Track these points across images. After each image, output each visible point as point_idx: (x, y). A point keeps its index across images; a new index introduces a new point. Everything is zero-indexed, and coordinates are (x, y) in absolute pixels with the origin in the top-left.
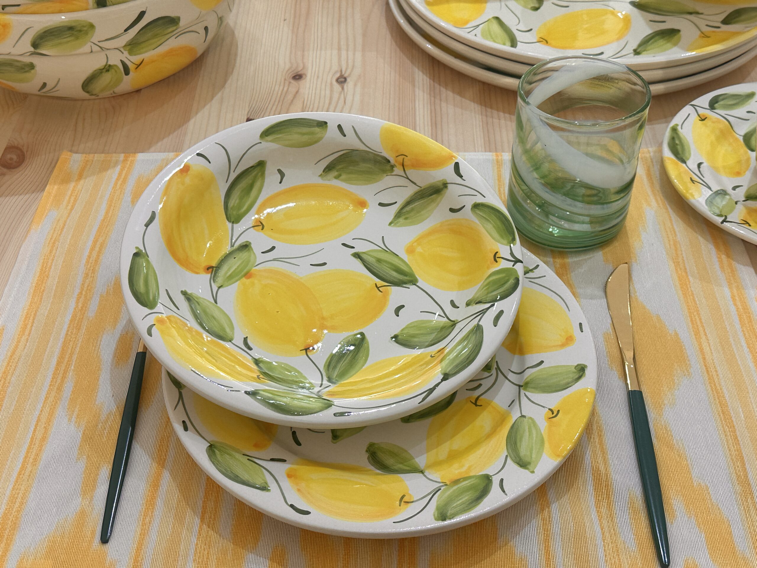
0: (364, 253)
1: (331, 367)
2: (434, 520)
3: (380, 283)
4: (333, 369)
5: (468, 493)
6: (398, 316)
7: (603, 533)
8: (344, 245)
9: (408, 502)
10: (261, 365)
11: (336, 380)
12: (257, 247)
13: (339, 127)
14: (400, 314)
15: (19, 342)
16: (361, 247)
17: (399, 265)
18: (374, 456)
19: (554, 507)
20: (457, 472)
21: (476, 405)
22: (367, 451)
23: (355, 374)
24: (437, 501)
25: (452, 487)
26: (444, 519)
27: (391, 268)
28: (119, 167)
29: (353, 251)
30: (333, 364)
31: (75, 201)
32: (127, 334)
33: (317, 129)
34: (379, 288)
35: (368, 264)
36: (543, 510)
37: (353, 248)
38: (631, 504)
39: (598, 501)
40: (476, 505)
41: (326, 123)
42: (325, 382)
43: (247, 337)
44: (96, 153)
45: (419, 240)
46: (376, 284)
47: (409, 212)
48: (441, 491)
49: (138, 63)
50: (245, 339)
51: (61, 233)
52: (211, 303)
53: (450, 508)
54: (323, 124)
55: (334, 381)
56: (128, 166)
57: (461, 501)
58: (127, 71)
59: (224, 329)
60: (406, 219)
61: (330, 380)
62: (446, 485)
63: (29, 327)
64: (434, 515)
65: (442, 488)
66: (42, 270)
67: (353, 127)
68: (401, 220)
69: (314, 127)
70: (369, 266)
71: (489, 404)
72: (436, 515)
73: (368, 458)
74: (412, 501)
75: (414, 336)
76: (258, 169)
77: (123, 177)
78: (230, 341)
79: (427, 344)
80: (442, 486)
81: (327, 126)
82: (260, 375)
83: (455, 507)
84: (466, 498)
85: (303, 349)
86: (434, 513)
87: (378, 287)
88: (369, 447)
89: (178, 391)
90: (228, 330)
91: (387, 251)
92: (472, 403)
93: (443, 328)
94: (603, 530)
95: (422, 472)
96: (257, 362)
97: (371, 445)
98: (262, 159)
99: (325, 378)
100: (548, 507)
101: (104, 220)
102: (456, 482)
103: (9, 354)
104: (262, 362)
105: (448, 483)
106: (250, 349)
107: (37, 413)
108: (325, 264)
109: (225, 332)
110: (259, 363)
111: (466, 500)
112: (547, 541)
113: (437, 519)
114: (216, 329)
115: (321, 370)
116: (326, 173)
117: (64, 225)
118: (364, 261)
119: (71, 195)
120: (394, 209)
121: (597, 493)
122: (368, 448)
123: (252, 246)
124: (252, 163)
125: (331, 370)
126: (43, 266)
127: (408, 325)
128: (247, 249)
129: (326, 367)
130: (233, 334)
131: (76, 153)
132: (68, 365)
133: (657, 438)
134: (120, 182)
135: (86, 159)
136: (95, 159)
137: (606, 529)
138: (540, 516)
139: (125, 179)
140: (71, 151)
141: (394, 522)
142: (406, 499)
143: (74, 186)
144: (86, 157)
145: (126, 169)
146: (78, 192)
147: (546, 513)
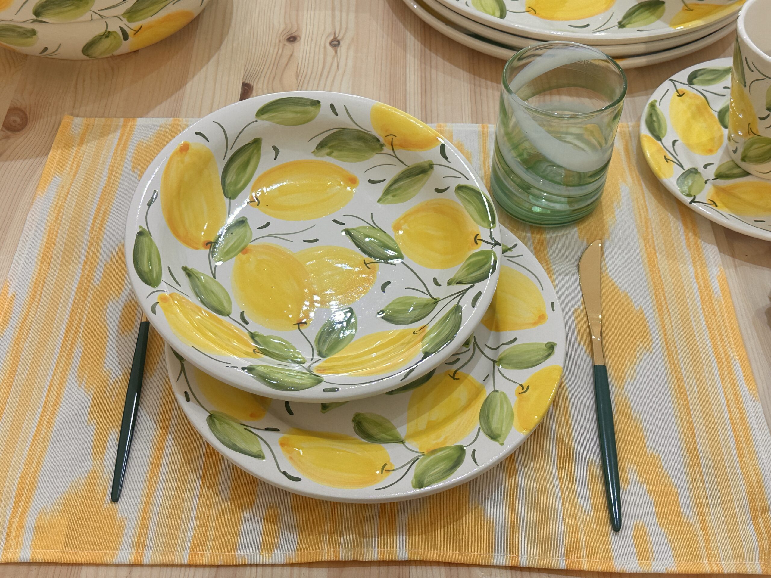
0: (353, 229)
1: (322, 341)
2: (412, 488)
3: (368, 259)
4: (323, 343)
5: (443, 463)
6: (384, 292)
7: (563, 499)
8: (335, 221)
9: (389, 471)
10: (256, 338)
11: (326, 354)
12: (254, 223)
13: (332, 106)
14: (386, 290)
15: (29, 308)
16: (351, 224)
17: (386, 242)
18: (360, 425)
19: (521, 474)
20: (434, 442)
21: (454, 378)
22: (353, 421)
23: (343, 348)
24: (415, 470)
25: (429, 456)
26: (420, 487)
27: (379, 246)
28: (119, 132)
29: (344, 227)
30: (323, 339)
31: (78, 167)
32: (131, 302)
33: (310, 108)
34: (367, 265)
35: (358, 241)
36: (510, 477)
37: (343, 224)
38: (589, 472)
40: (450, 474)
41: (319, 102)
42: (316, 357)
43: (244, 311)
44: (96, 117)
45: (405, 218)
46: (364, 260)
47: (396, 190)
48: (418, 460)
49: (137, 29)
50: (242, 313)
51: (66, 199)
52: (211, 278)
53: (427, 477)
54: (316, 103)
55: (324, 354)
56: (127, 131)
57: (436, 470)
58: (126, 36)
59: (221, 303)
60: (394, 196)
61: (320, 354)
62: (424, 455)
63: (38, 293)
64: (412, 483)
65: (420, 458)
66: (49, 236)
67: (345, 106)
68: (389, 198)
69: (308, 106)
70: (358, 243)
71: (466, 378)
72: (414, 483)
73: (354, 428)
74: (392, 469)
75: (398, 312)
76: (254, 146)
77: (123, 142)
78: (228, 315)
79: (410, 320)
80: (421, 456)
81: (320, 105)
82: (255, 349)
83: (432, 475)
84: (442, 467)
85: (296, 323)
86: (412, 480)
87: (367, 263)
88: (355, 417)
89: (180, 362)
90: (226, 304)
91: (375, 228)
92: (450, 376)
93: (426, 305)
95: (402, 442)
96: (253, 336)
97: (357, 415)
98: (259, 137)
99: (316, 352)
100: (515, 474)
101: (106, 187)
102: (433, 452)
103: (21, 320)
104: (257, 335)
105: (426, 453)
106: (247, 323)
107: (49, 378)
108: (316, 240)
109: (224, 306)
110: (255, 337)
111: (442, 468)
112: (512, 506)
113: (415, 487)
114: (215, 304)
115: (313, 345)
116: (319, 149)
117: (69, 192)
118: (354, 238)
119: (74, 160)
120: (383, 186)
121: (560, 461)
123: (249, 221)
124: (248, 141)
125: (321, 344)
126: (49, 233)
127: (394, 301)
128: (244, 224)
129: (317, 340)
130: (230, 306)
131: (77, 116)
132: (77, 332)
133: (617, 410)
134: (120, 148)
135: (87, 123)
136: (96, 123)
137: (566, 495)
138: (507, 483)
139: (125, 145)
140: (72, 114)
141: (376, 489)
142: (387, 467)
143: (77, 151)
144: (87, 121)
145: (126, 134)
146: (81, 157)
147: (513, 479)
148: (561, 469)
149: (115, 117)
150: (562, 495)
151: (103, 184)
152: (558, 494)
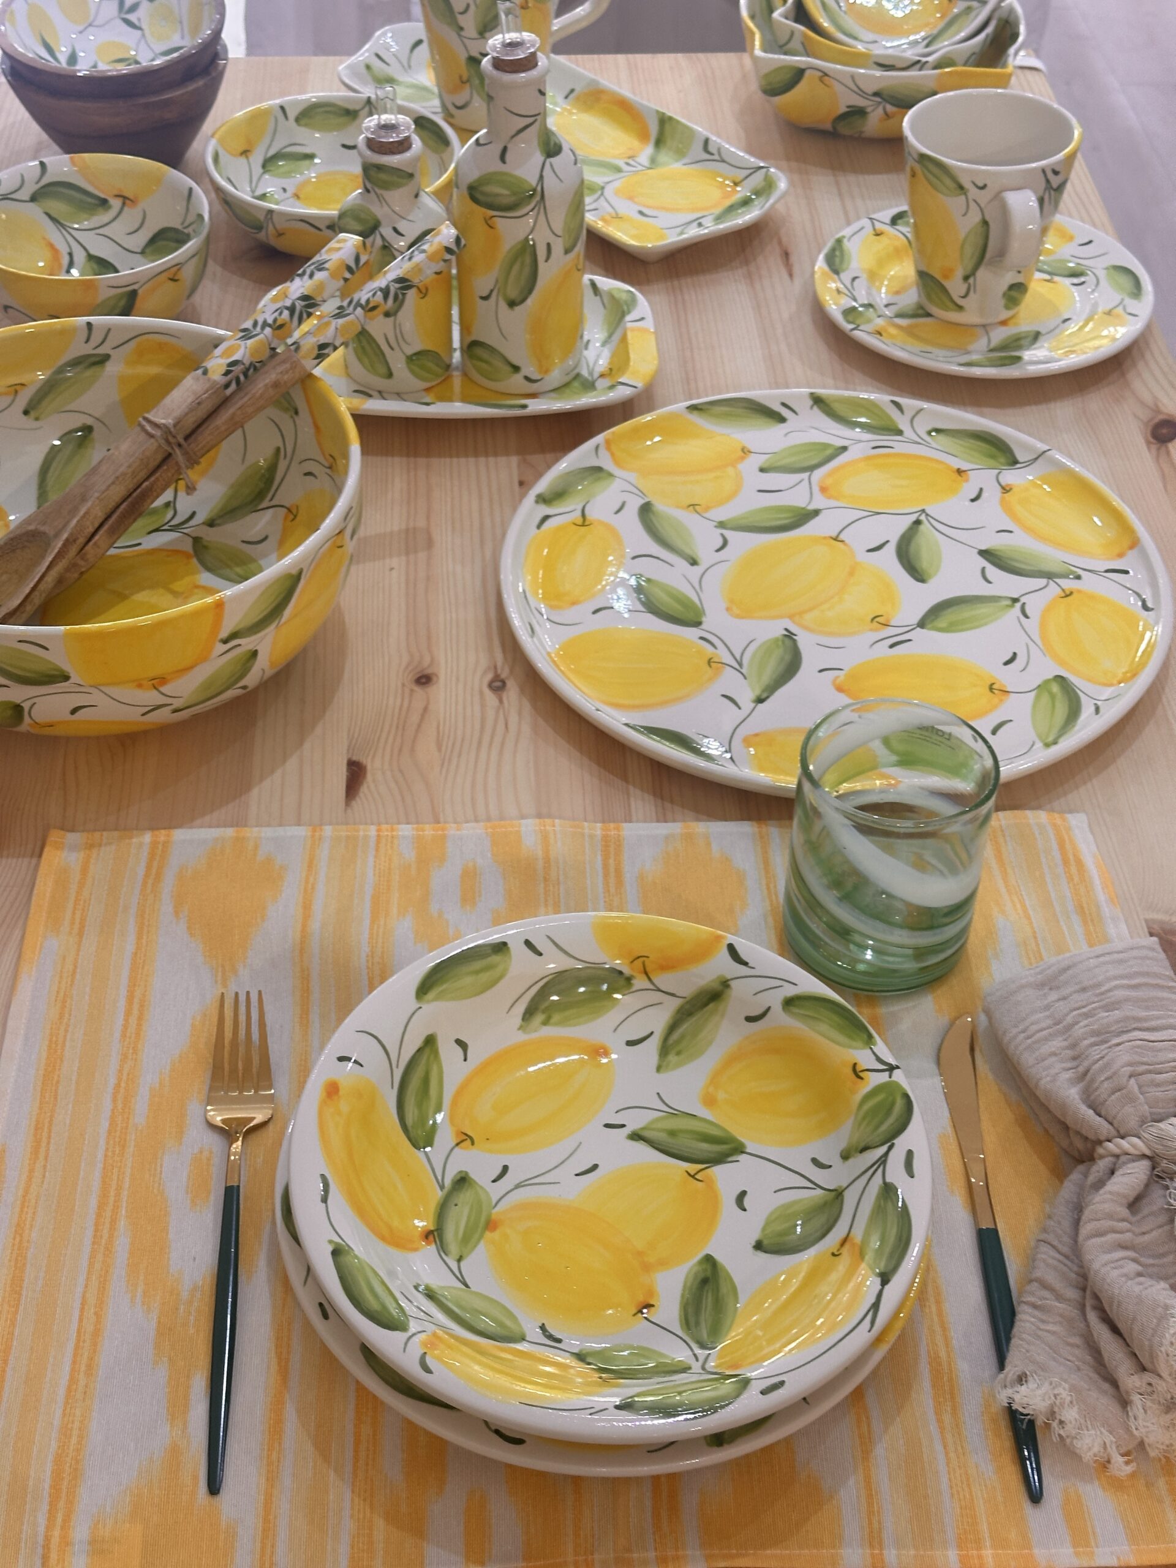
3: (693, 1168)
6: (743, 1206)
8: (607, 1126)
13: (528, 943)
29: (625, 1131)
33: (495, 959)
34: (697, 1177)
35: (659, 1145)
37: (624, 1128)
41: (505, 944)
45: (715, 1081)
46: (687, 1172)
54: (501, 947)
60: (679, 1053)
67: (548, 937)
68: (672, 1058)
69: (488, 956)
70: (663, 1148)
76: (427, 1051)
81: (508, 949)
87: (694, 1175)
91: (676, 1115)
98: (429, 1033)
116: (528, 1020)
118: (651, 1142)
123: (472, 1175)
124: (418, 1043)
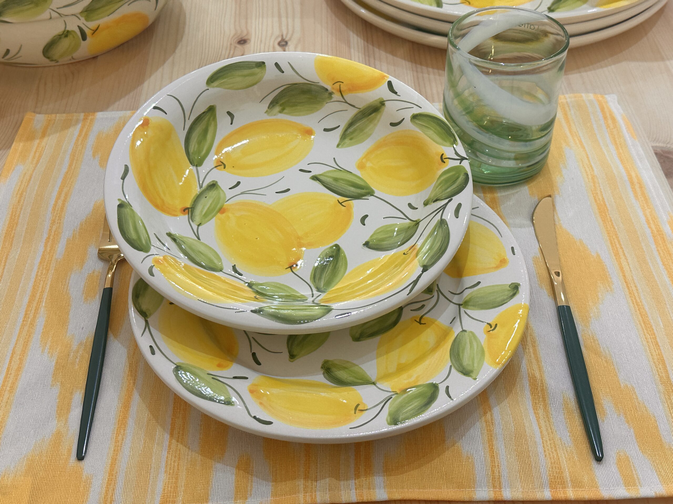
2: (387, 424)
5: (416, 401)
7: (542, 432)
9: (362, 410)
13: (276, 64)
18: (329, 371)
19: (496, 411)
20: (406, 382)
21: (420, 323)
22: (322, 368)
24: (389, 408)
25: (402, 395)
26: (396, 424)
28: (80, 125)
31: (40, 156)
33: (256, 70)
36: (485, 413)
38: (565, 406)
39: (535, 404)
40: (425, 410)
41: (264, 63)
44: (57, 113)
48: (391, 399)
49: (94, 28)
51: (28, 184)
53: (401, 414)
54: (261, 65)
56: (88, 123)
57: (409, 408)
58: (84, 36)
62: (397, 394)
64: (387, 420)
65: (393, 397)
66: (11, 218)
69: (253, 68)
72: (389, 420)
73: (323, 374)
74: (366, 409)
76: (209, 114)
77: (83, 134)
80: (393, 395)
81: (265, 66)
83: (406, 413)
86: (387, 418)
89: (144, 319)
92: (417, 321)
94: (541, 429)
95: (374, 383)
97: (326, 362)
98: (212, 104)
100: (490, 411)
101: (67, 173)
102: (404, 391)
105: (398, 392)
111: (415, 406)
112: (490, 441)
113: (390, 424)
116: (271, 109)
117: (31, 177)
119: (36, 151)
121: (534, 397)
122: (323, 365)
123: (219, 184)
124: (204, 109)
126: (12, 215)
131: (40, 113)
132: (40, 302)
133: (585, 347)
134: (81, 138)
135: (49, 119)
136: (58, 118)
137: (544, 429)
138: (483, 418)
139: (86, 135)
140: (34, 112)
141: (350, 428)
142: (360, 407)
143: (39, 144)
144: (48, 117)
145: (86, 127)
146: (43, 148)
147: (488, 415)
148: (536, 404)
149: (76, 112)
150: (540, 428)
151: (64, 170)
152: (536, 428)
